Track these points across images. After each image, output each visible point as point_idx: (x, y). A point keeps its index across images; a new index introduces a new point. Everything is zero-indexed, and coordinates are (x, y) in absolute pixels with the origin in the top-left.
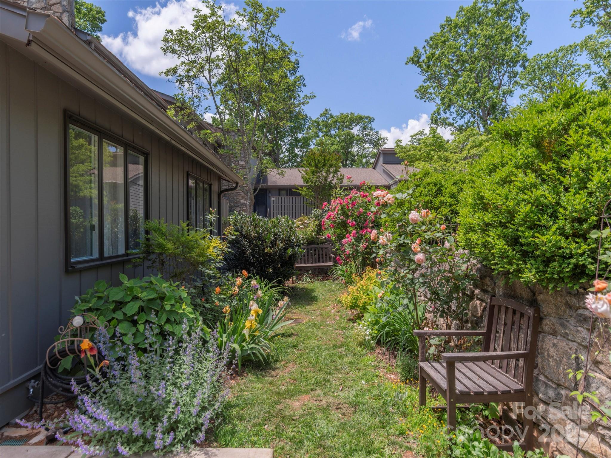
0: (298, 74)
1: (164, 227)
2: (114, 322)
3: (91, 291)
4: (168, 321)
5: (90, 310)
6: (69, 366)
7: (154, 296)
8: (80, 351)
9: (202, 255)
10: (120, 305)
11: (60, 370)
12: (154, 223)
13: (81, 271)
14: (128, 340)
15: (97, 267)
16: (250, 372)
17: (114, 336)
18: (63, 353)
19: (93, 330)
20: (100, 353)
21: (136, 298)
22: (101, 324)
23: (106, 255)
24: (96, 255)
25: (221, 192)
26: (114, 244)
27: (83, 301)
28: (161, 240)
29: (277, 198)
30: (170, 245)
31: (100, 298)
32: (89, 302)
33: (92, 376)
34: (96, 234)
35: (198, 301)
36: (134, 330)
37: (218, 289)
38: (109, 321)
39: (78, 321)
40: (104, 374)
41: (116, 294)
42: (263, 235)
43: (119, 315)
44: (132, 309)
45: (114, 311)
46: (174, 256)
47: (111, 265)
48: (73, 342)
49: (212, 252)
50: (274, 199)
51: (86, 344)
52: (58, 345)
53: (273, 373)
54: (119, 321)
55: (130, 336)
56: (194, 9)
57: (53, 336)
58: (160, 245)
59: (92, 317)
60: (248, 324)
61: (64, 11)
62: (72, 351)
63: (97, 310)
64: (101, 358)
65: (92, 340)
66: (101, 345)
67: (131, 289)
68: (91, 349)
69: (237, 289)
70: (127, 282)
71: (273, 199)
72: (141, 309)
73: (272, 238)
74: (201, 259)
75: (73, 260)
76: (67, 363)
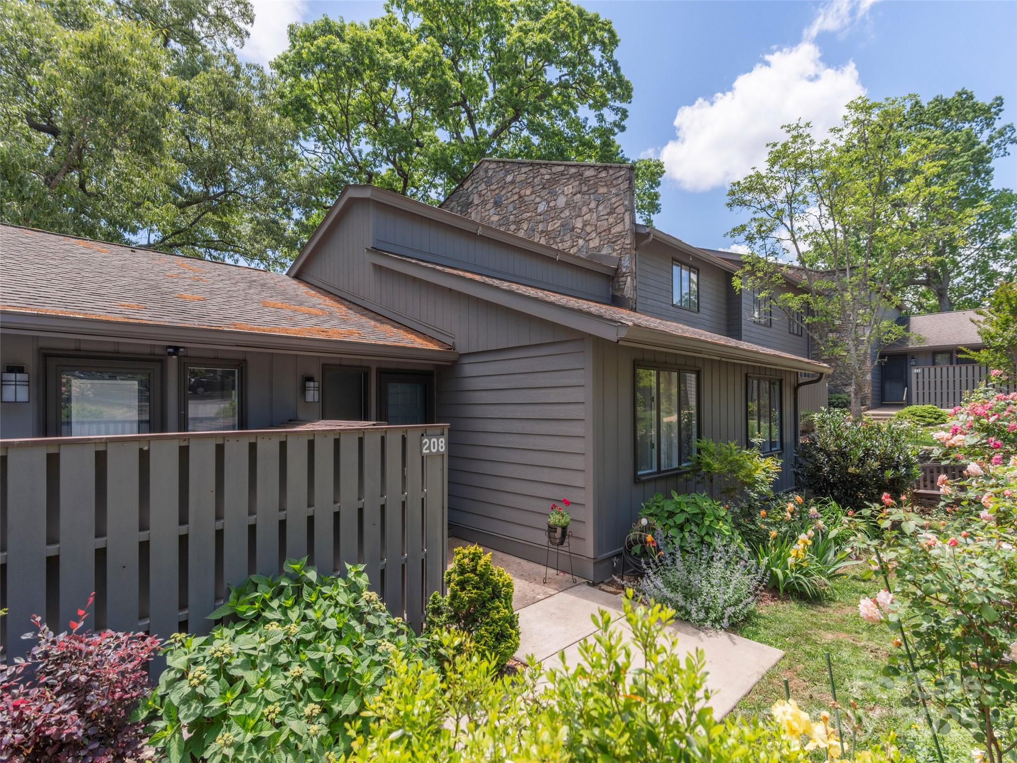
0: (998, 125)
1: (712, 446)
2: (667, 526)
3: (651, 500)
4: (707, 534)
5: (651, 515)
6: (638, 552)
7: (697, 511)
8: (646, 542)
9: (749, 476)
10: (671, 514)
11: (633, 553)
12: (704, 443)
13: (644, 482)
14: (677, 542)
15: (655, 479)
16: (794, 600)
17: (667, 536)
18: (635, 541)
19: (654, 529)
20: (658, 546)
21: (682, 511)
22: (658, 526)
23: (663, 469)
24: (655, 469)
25: (800, 385)
26: (669, 457)
27: (647, 507)
28: (708, 460)
29: (926, 370)
30: (716, 465)
31: (658, 507)
32: (650, 509)
33: (654, 561)
34: (655, 451)
35: (742, 521)
36: (681, 535)
37: (763, 512)
38: (664, 525)
39: (644, 521)
40: (661, 561)
41: (669, 506)
42: (848, 450)
43: (670, 522)
44: (680, 519)
45: (668, 518)
46: (721, 475)
47: (667, 477)
48: (640, 535)
49: (759, 475)
50: (919, 371)
51: (649, 538)
52: (632, 536)
53: (822, 609)
54: (671, 527)
55: (678, 539)
56: (767, 145)
57: (629, 528)
58: (708, 465)
59: (653, 520)
60: (793, 553)
61: (626, 211)
62: (641, 542)
63: (656, 515)
64: (659, 550)
65: (653, 536)
66: (659, 542)
67: (679, 503)
68: (653, 542)
69: (789, 515)
70: (677, 498)
71: (916, 371)
72: (687, 520)
73: (860, 453)
74: (748, 480)
75: (639, 473)
76: (637, 549)
